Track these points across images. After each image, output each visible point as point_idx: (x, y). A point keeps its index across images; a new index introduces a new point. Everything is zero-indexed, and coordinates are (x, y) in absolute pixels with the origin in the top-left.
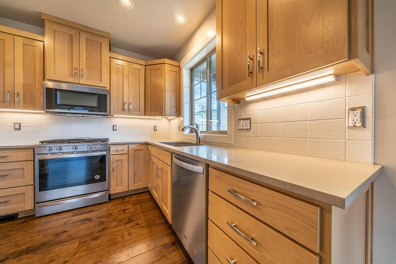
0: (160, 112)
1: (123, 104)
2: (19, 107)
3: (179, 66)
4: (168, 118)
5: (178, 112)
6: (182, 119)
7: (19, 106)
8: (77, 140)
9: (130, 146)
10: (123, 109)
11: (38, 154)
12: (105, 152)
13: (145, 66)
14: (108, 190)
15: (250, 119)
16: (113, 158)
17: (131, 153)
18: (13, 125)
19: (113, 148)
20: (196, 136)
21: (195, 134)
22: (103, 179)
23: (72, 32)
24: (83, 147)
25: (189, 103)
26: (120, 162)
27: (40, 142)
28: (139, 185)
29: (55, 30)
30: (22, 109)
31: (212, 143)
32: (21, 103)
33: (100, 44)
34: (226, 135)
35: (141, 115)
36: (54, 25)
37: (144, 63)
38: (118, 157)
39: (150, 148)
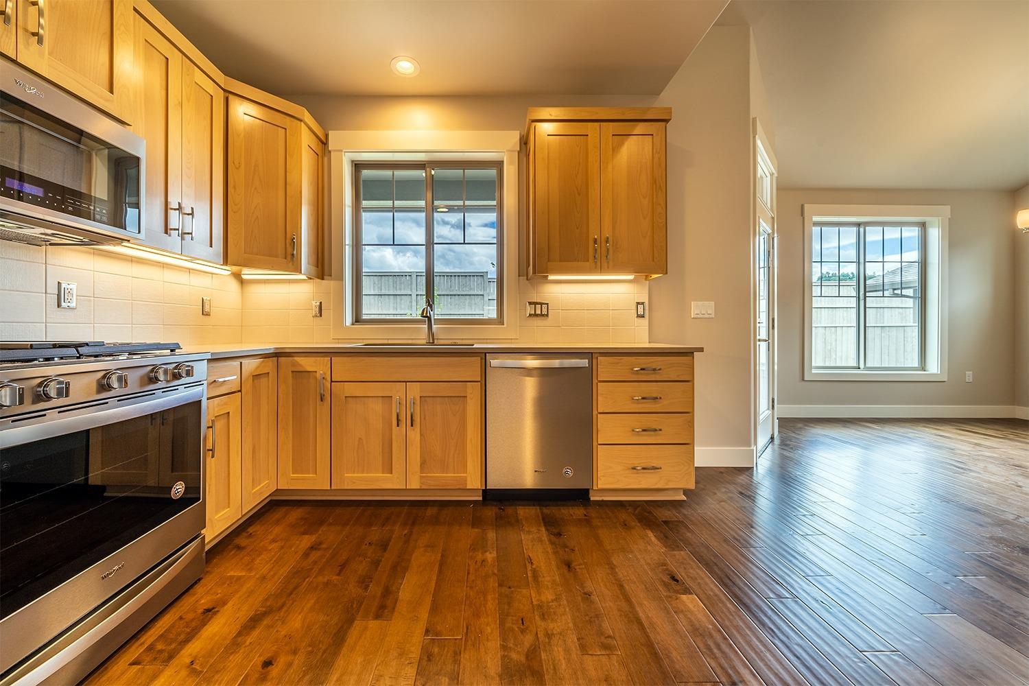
9: (245, 364)
15: (546, 304)
17: (247, 387)
25: (351, 248)
38: (218, 405)
39: (306, 363)
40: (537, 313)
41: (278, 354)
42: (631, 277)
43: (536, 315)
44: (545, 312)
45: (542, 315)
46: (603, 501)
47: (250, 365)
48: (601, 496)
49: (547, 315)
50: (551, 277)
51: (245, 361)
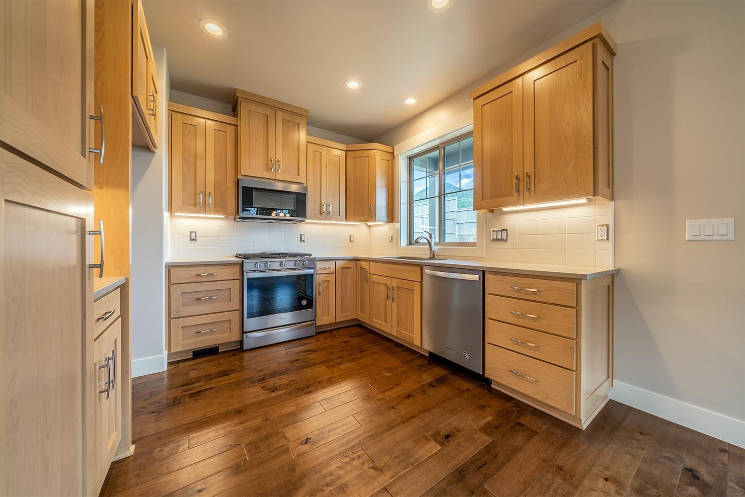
0: (368, 216)
1: (321, 205)
2: (210, 212)
3: (392, 151)
4: (369, 224)
5: (391, 217)
6: (397, 225)
7: (210, 210)
8: (280, 254)
9: (338, 262)
10: (321, 213)
11: (248, 272)
12: (313, 270)
13: (346, 151)
14: (314, 320)
15: (506, 230)
16: (318, 279)
17: (339, 272)
18: (189, 234)
19: (319, 265)
20: (429, 249)
21: (428, 247)
22: (310, 304)
23: (268, 111)
24: (289, 263)
25: (406, 204)
26: (326, 284)
27: (237, 256)
28: (348, 315)
29: (249, 110)
30: (212, 214)
31: (452, 257)
32: (212, 206)
33: (297, 124)
34: (475, 248)
35: (341, 220)
36: (250, 104)
37: (343, 147)
38: (324, 277)
39: (364, 265)
40: (498, 238)
41: (356, 260)
42: (583, 201)
43: (498, 240)
44: (504, 237)
45: (502, 240)
46: (500, 391)
47: (340, 264)
48: (500, 387)
49: (506, 240)
50: (505, 209)
51: (337, 262)
